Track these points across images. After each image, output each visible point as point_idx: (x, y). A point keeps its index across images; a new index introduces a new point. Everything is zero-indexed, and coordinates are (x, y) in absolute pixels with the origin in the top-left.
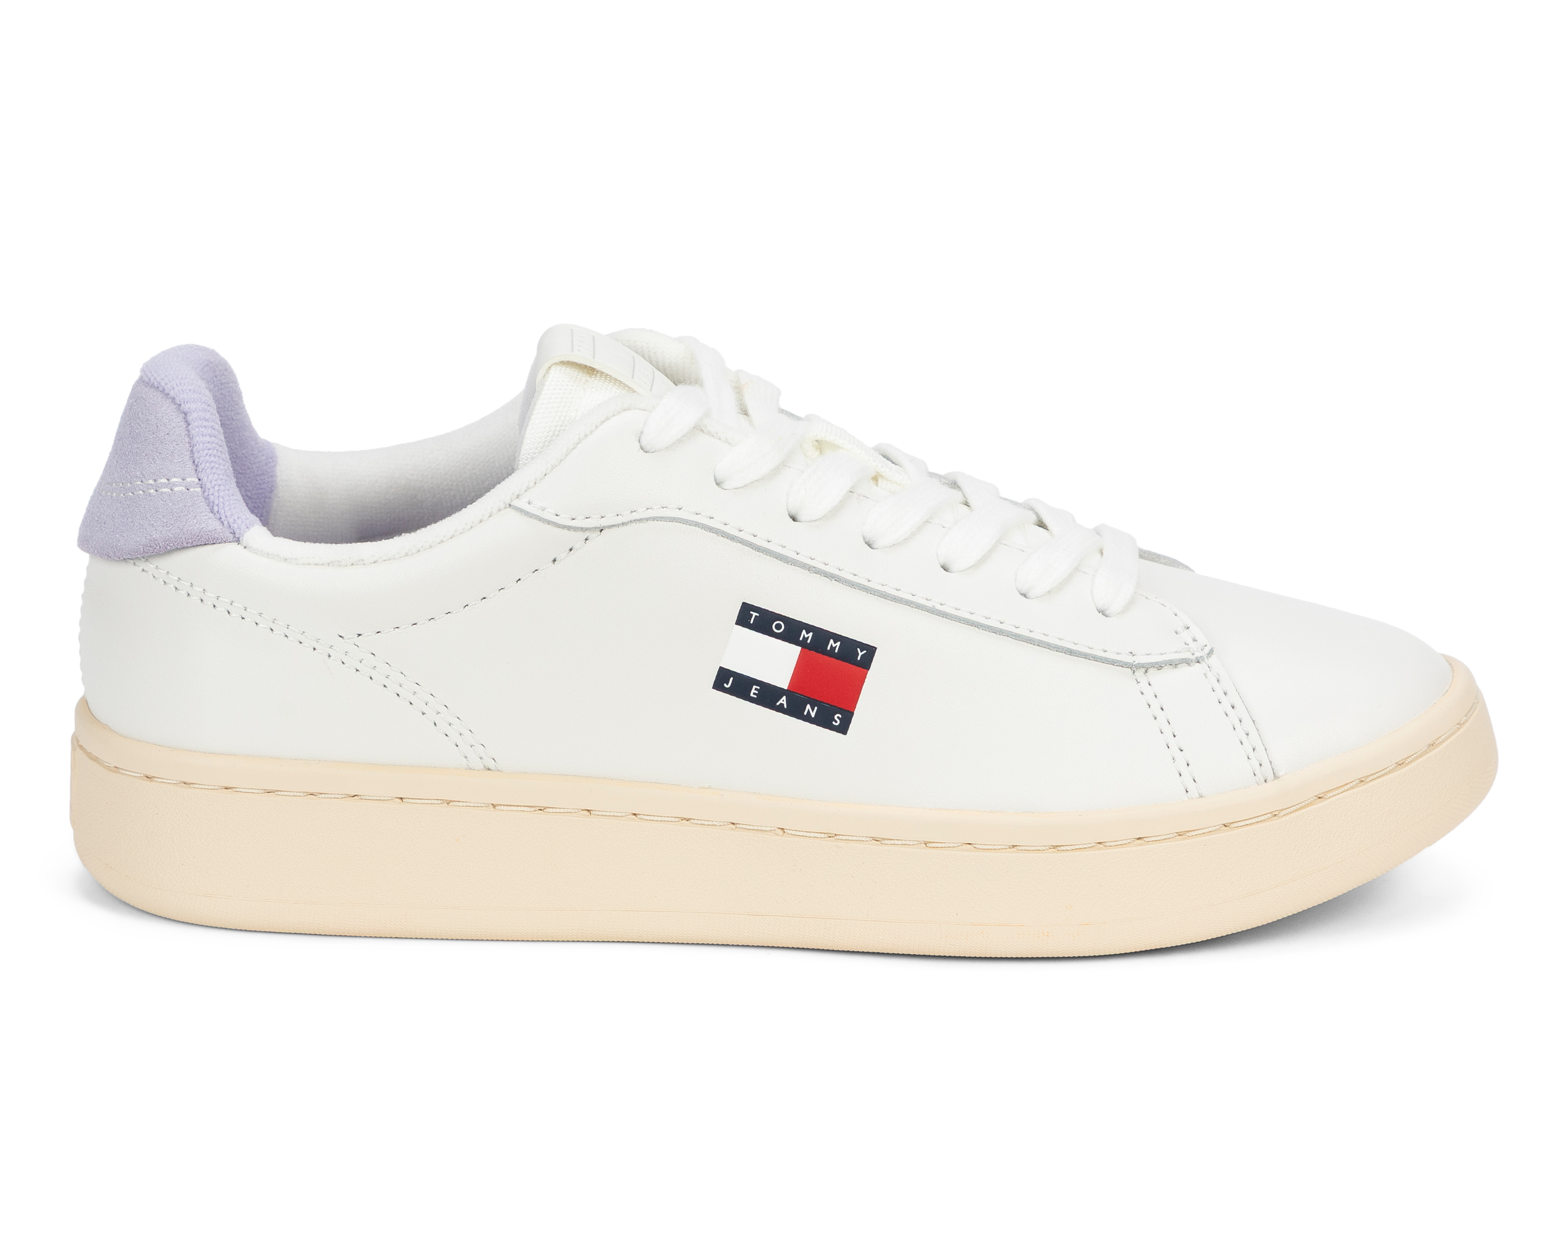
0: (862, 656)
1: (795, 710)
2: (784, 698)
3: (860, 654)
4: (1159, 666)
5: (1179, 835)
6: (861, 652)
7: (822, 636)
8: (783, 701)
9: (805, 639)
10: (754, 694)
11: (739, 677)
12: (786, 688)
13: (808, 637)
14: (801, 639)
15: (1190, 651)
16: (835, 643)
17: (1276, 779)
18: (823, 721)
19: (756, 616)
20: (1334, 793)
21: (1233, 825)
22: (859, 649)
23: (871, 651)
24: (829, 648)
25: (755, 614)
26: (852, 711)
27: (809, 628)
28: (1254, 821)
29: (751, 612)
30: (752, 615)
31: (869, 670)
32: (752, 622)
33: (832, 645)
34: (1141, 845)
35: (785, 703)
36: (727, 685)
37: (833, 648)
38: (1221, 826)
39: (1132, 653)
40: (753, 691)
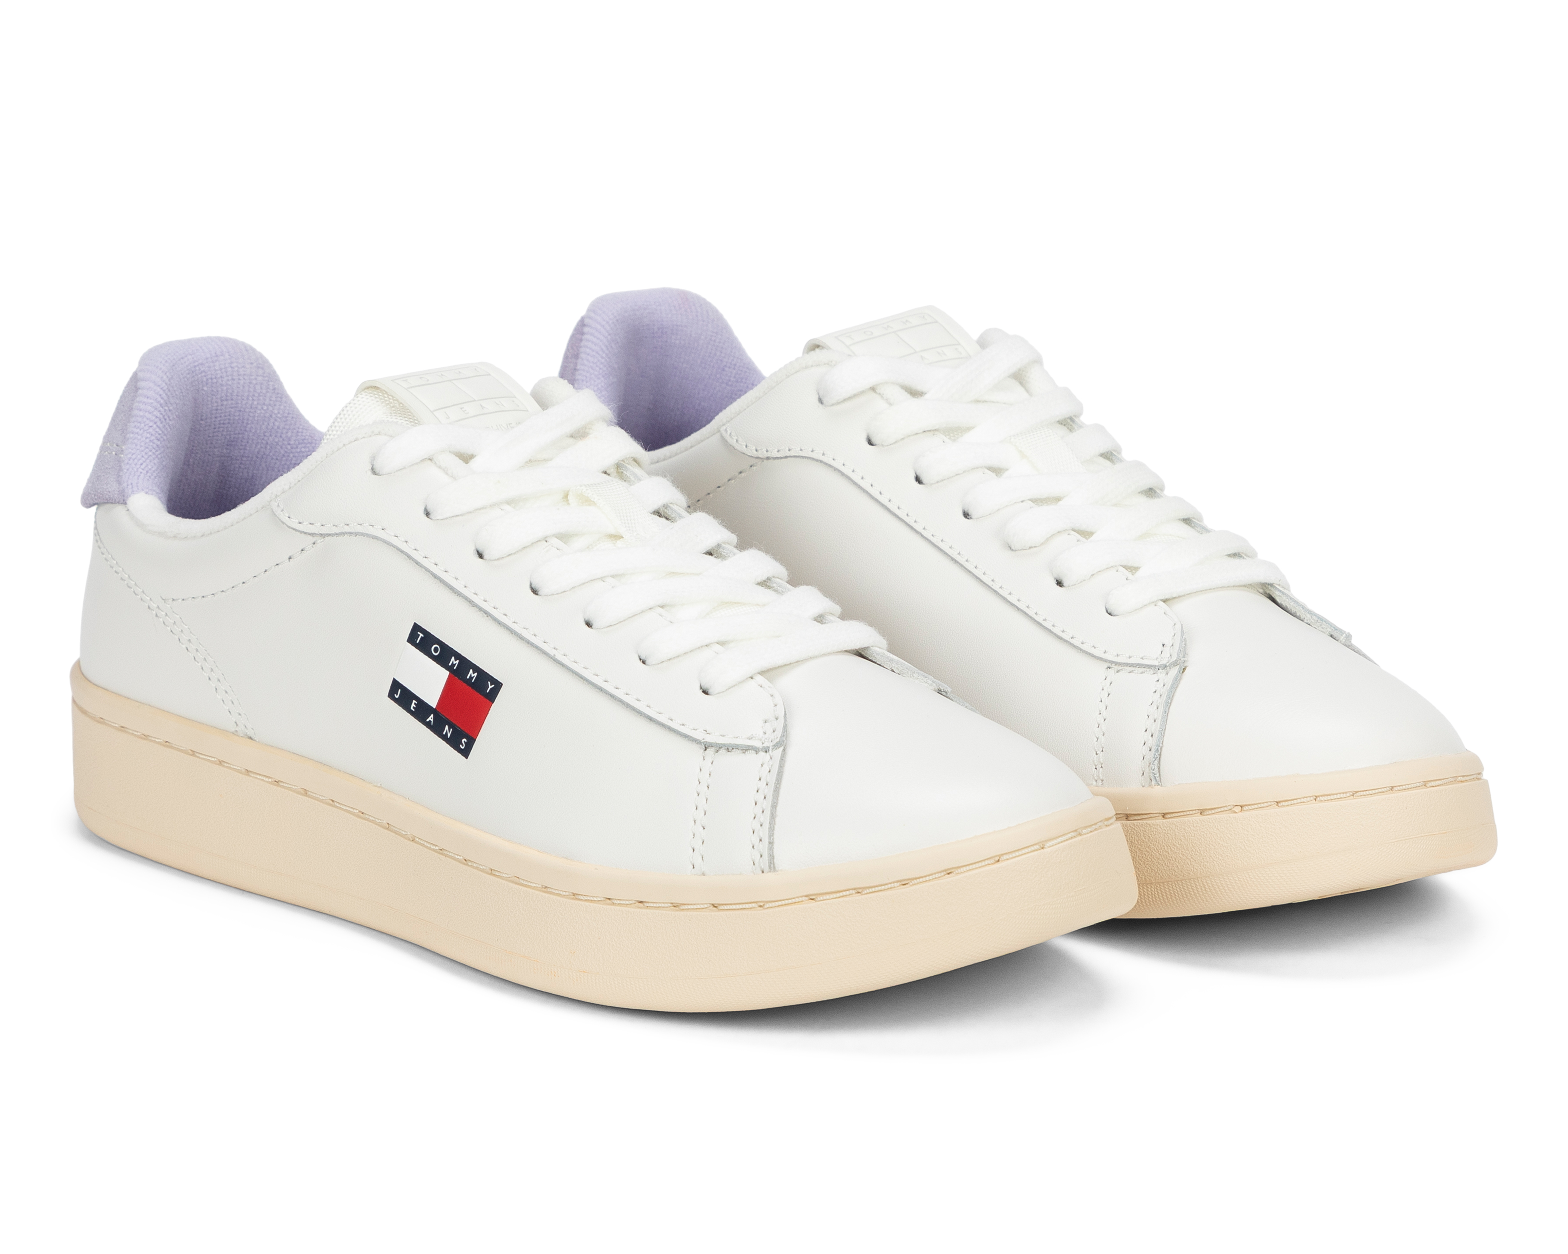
0: (491, 689)
1: (436, 728)
2: (432, 716)
3: (490, 687)
4: (729, 748)
5: (675, 906)
6: (491, 685)
7: (466, 664)
8: (431, 718)
9: (453, 665)
10: (414, 707)
11: (405, 691)
12: (434, 707)
13: (456, 664)
14: (450, 664)
15: (761, 740)
16: (474, 673)
17: (770, 872)
18: (453, 742)
19: (422, 637)
20: (825, 898)
21: (722, 907)
22: (489, 683)
23: (498, 685)
24: (468, 677)
25: (421, 635)
26: (475, 738)
27: (458, 656)
28: (738, 907)
29: (419, 633)
30: (419, 635)
31: (493, 703)
32: (418, 642)
33: (471, 675)
34: (641, 908)
35: (432, 720)
36: (397, 695)
37: (471, 678)
38: (709, 905)
39: (706, 731)
40: (413, 705)
